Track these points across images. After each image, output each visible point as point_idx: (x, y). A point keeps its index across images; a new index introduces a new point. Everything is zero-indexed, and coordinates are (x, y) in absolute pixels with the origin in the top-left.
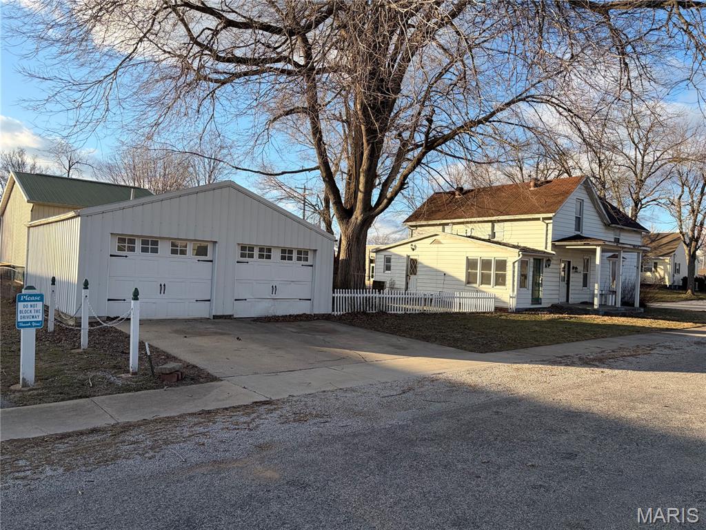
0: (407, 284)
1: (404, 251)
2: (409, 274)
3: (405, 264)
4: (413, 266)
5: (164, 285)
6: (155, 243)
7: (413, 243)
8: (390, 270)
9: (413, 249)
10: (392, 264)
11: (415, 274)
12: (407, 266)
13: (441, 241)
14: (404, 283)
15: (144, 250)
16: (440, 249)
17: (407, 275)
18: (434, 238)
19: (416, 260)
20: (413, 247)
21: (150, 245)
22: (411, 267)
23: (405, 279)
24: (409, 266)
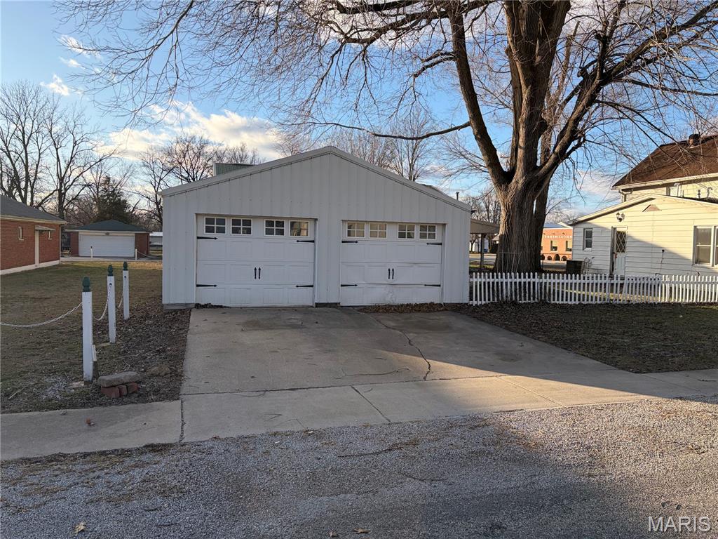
0: (613, 264)
1: (609, 222)
2: (615, 251)
3: (610, 239)
4: (620, 241)
5: (260, 269)
6: (247, 223)
7: (620, 212)
8: (591, 247)
9: (620, 220)
10: (593, 239)
11: (623, 251)
12: (613, 240)
13: (659, 207)
14: (609, 263)
15: (235, 231)
16: (656, 218)
17: (613, 253)
18: (649, 203)
19: (624, 233)
20: (620, 217)
21: (242, 225)
22: (618, 242)
23: (609, 258)
24: (616, 241)
